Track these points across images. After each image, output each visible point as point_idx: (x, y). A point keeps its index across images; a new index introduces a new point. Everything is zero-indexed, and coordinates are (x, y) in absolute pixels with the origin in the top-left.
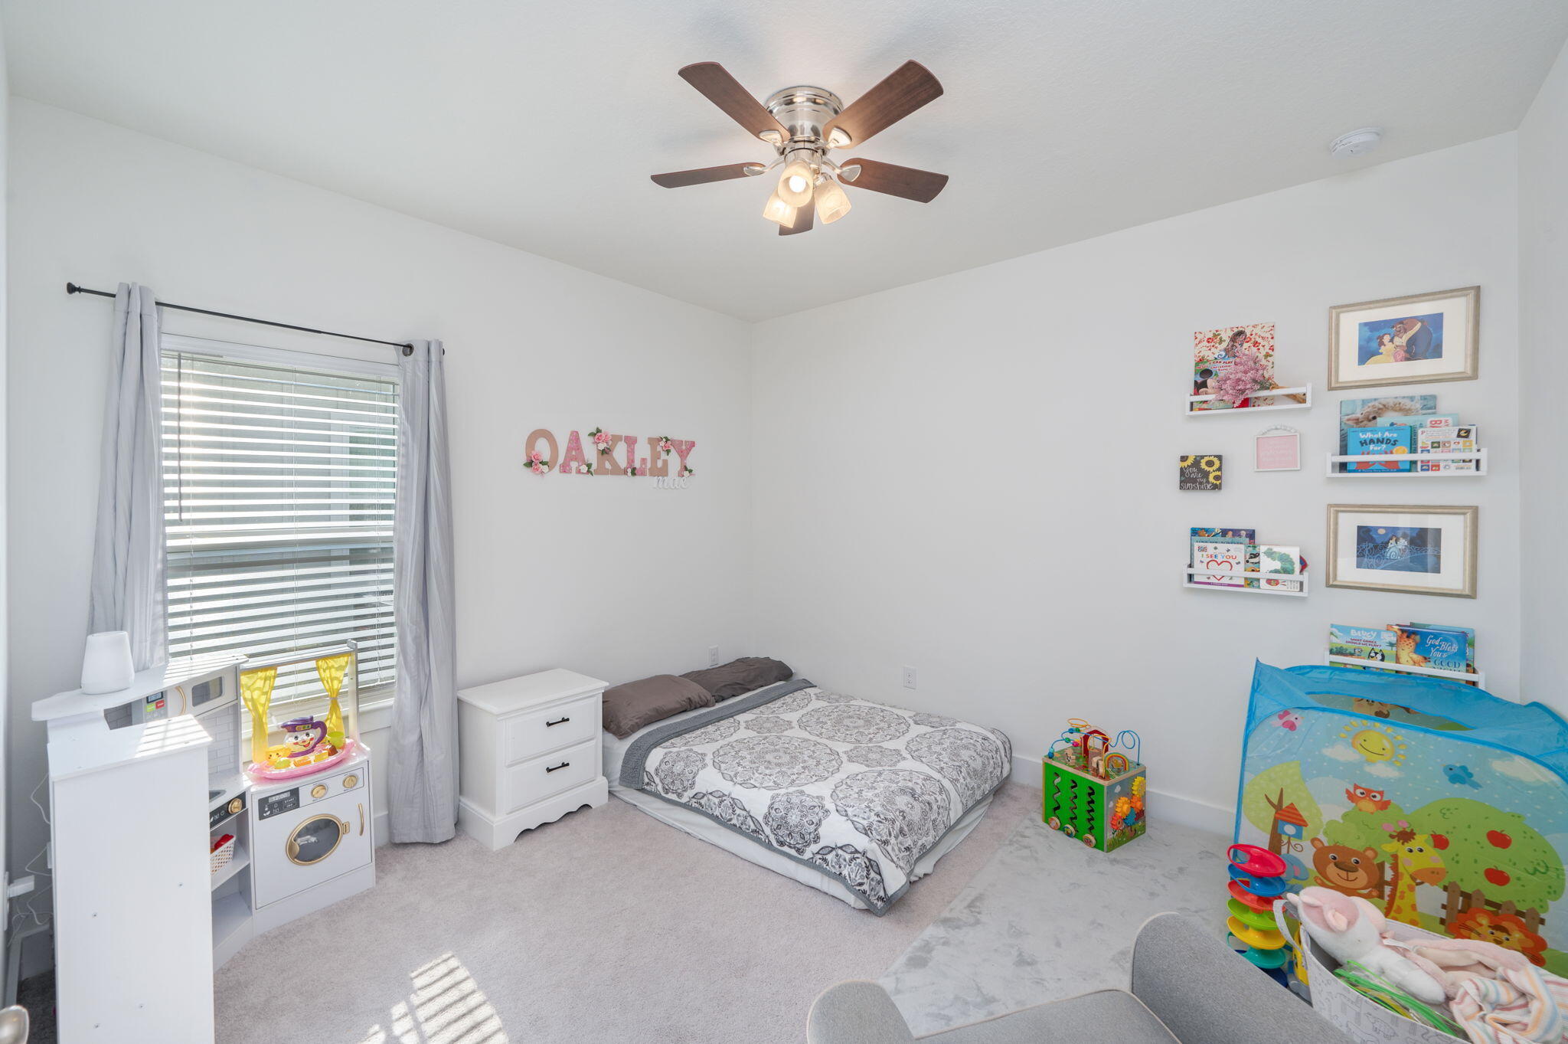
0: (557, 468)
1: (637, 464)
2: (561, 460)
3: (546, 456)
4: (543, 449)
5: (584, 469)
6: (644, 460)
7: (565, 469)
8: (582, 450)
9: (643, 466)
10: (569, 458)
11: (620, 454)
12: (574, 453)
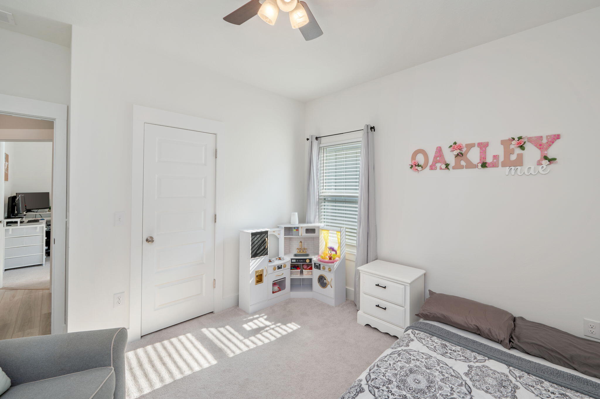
0: (428, 167)
1: (489, 160)
2: (430, 163)
3: (422, 163)
4: (420, 159)
5: (444, 166)
6: (495, 157)
7: (432, 168)
8: (443, 156)
9: (495, 161)
10: (435, 162)
11: (474, 156)
12: (438, 158)
